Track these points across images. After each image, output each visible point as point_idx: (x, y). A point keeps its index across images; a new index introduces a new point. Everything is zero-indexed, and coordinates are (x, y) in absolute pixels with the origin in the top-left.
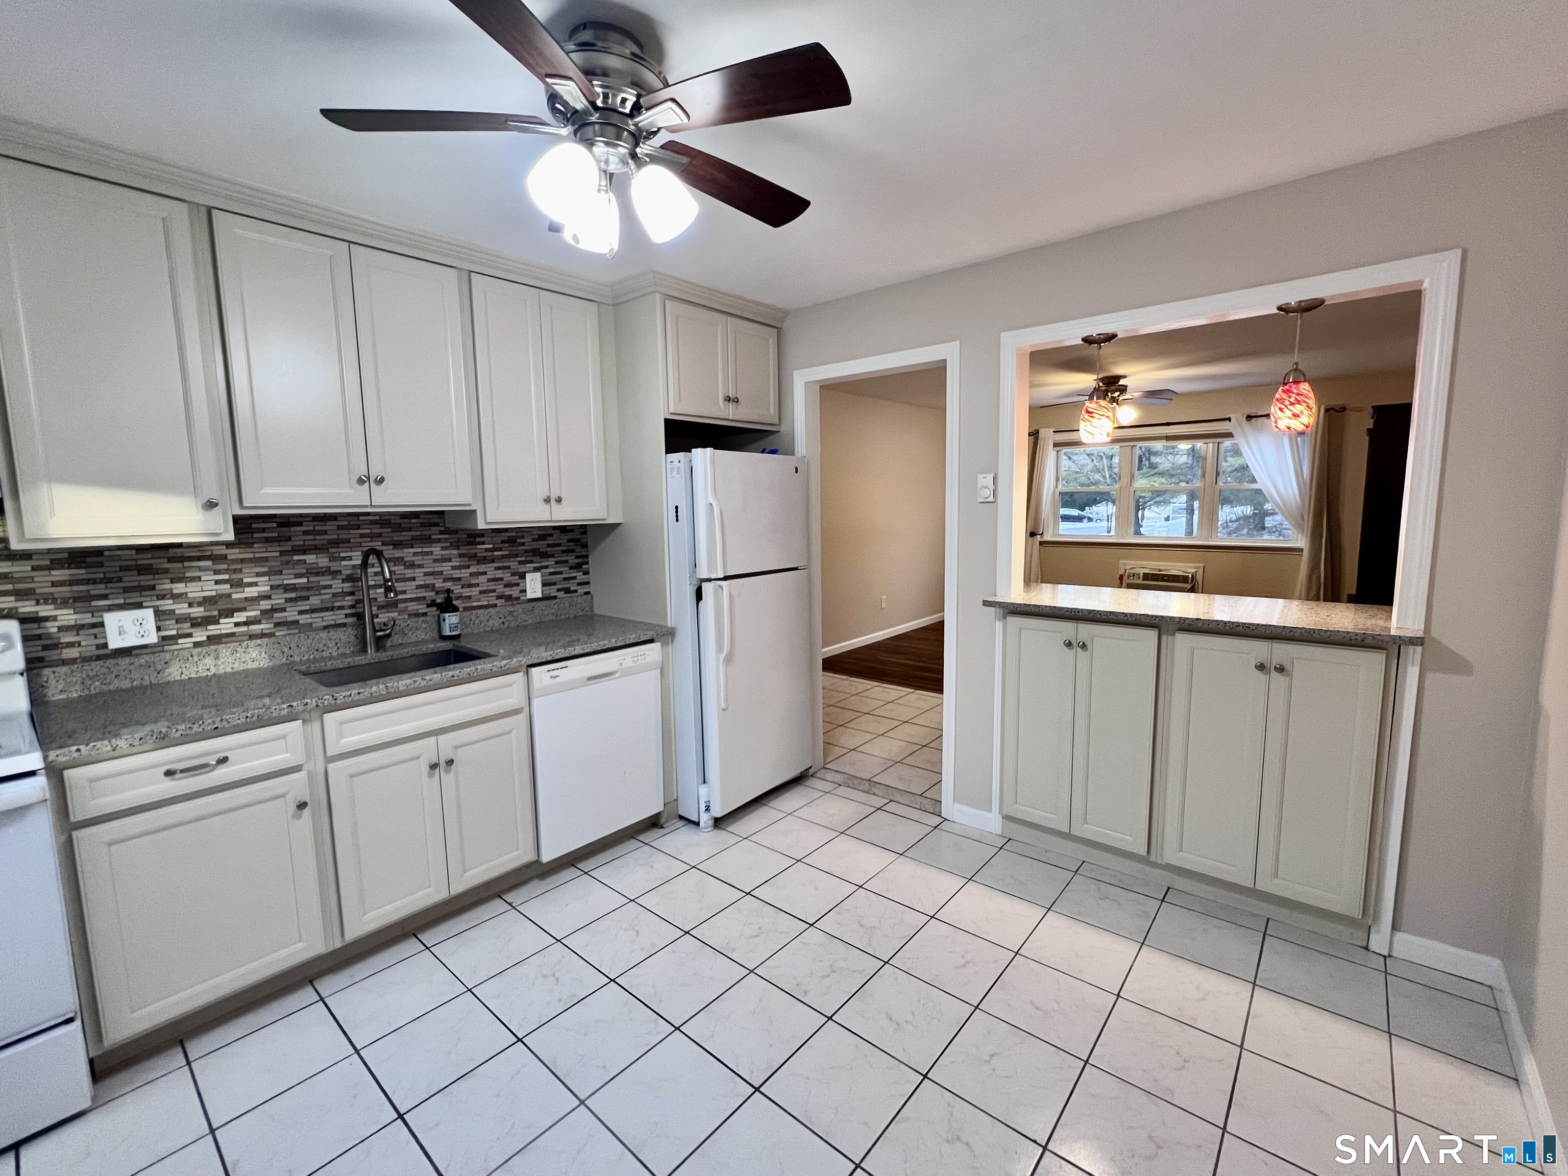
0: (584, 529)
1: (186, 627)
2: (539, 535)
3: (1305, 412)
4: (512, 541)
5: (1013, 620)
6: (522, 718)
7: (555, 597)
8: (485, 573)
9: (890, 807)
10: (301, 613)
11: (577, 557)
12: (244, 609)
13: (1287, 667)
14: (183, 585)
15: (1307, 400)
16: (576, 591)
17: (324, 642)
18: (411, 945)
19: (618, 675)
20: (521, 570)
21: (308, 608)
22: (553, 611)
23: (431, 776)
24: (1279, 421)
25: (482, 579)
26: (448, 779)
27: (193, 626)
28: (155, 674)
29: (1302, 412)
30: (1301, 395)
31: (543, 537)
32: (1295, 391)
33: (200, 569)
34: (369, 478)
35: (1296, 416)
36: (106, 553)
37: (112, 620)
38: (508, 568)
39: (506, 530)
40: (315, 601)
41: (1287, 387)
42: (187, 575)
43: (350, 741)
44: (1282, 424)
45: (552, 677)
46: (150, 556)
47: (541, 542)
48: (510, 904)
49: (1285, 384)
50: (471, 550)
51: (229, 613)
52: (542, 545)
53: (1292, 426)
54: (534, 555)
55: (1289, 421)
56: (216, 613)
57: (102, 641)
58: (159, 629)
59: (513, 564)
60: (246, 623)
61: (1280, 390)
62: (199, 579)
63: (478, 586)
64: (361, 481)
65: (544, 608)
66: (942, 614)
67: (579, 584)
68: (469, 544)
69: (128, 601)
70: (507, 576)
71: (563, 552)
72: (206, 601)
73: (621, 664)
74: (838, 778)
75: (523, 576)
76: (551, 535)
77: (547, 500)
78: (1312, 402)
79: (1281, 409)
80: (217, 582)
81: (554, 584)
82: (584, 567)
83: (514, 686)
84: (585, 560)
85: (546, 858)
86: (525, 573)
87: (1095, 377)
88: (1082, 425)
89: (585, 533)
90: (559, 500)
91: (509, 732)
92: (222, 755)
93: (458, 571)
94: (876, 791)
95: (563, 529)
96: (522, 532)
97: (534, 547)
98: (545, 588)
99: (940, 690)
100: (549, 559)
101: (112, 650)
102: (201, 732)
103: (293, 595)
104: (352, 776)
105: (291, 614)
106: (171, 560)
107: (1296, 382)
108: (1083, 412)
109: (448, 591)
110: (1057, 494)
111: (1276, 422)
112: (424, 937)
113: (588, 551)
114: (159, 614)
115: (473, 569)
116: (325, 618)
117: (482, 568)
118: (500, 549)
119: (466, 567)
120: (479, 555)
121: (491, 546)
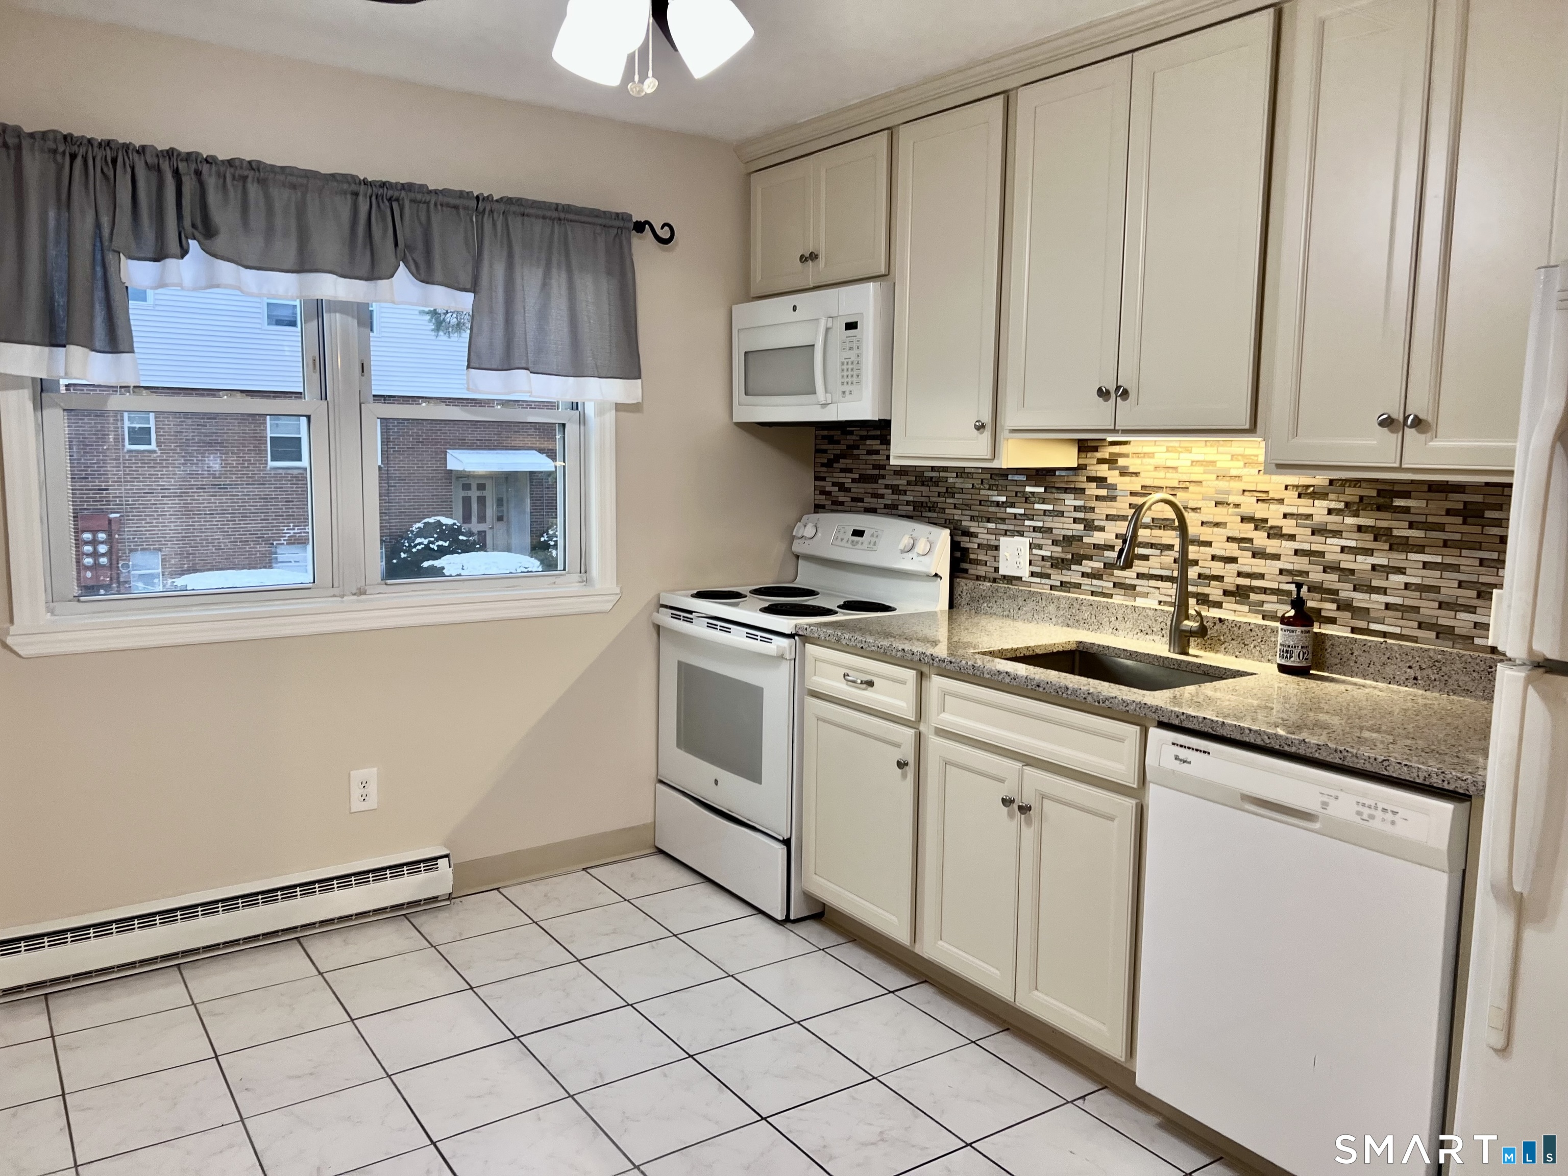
1: (1047, 567)
8: (1401, 571)
17: (1150, 622)
25: (1397, 580)
26: (1027, 834)
27: (1052, 566)
33: (1066, 503)
37: (1005, 544)
38: (1456, 568)
42: (1057, 508)
45: (1177, 758)
56: (1070, 557)
57: (996, 564)
58: (1030, 564)
60: (1091, 576)
62: (1062, 514)
68: (1379, 508)
69: (1016, 528)
72: (1067, 541)
77: (1388, 424)
91: (1111, 818)
92: (871, 678)
93: (1352, 557)
101: (1001, 575)
114: (1032, 547)
115: (1380, 559)
117: (1397, 559)
118: (1440, 527)
119: (1369, 552)
120: (1396, 533)
121: (1422, 519)
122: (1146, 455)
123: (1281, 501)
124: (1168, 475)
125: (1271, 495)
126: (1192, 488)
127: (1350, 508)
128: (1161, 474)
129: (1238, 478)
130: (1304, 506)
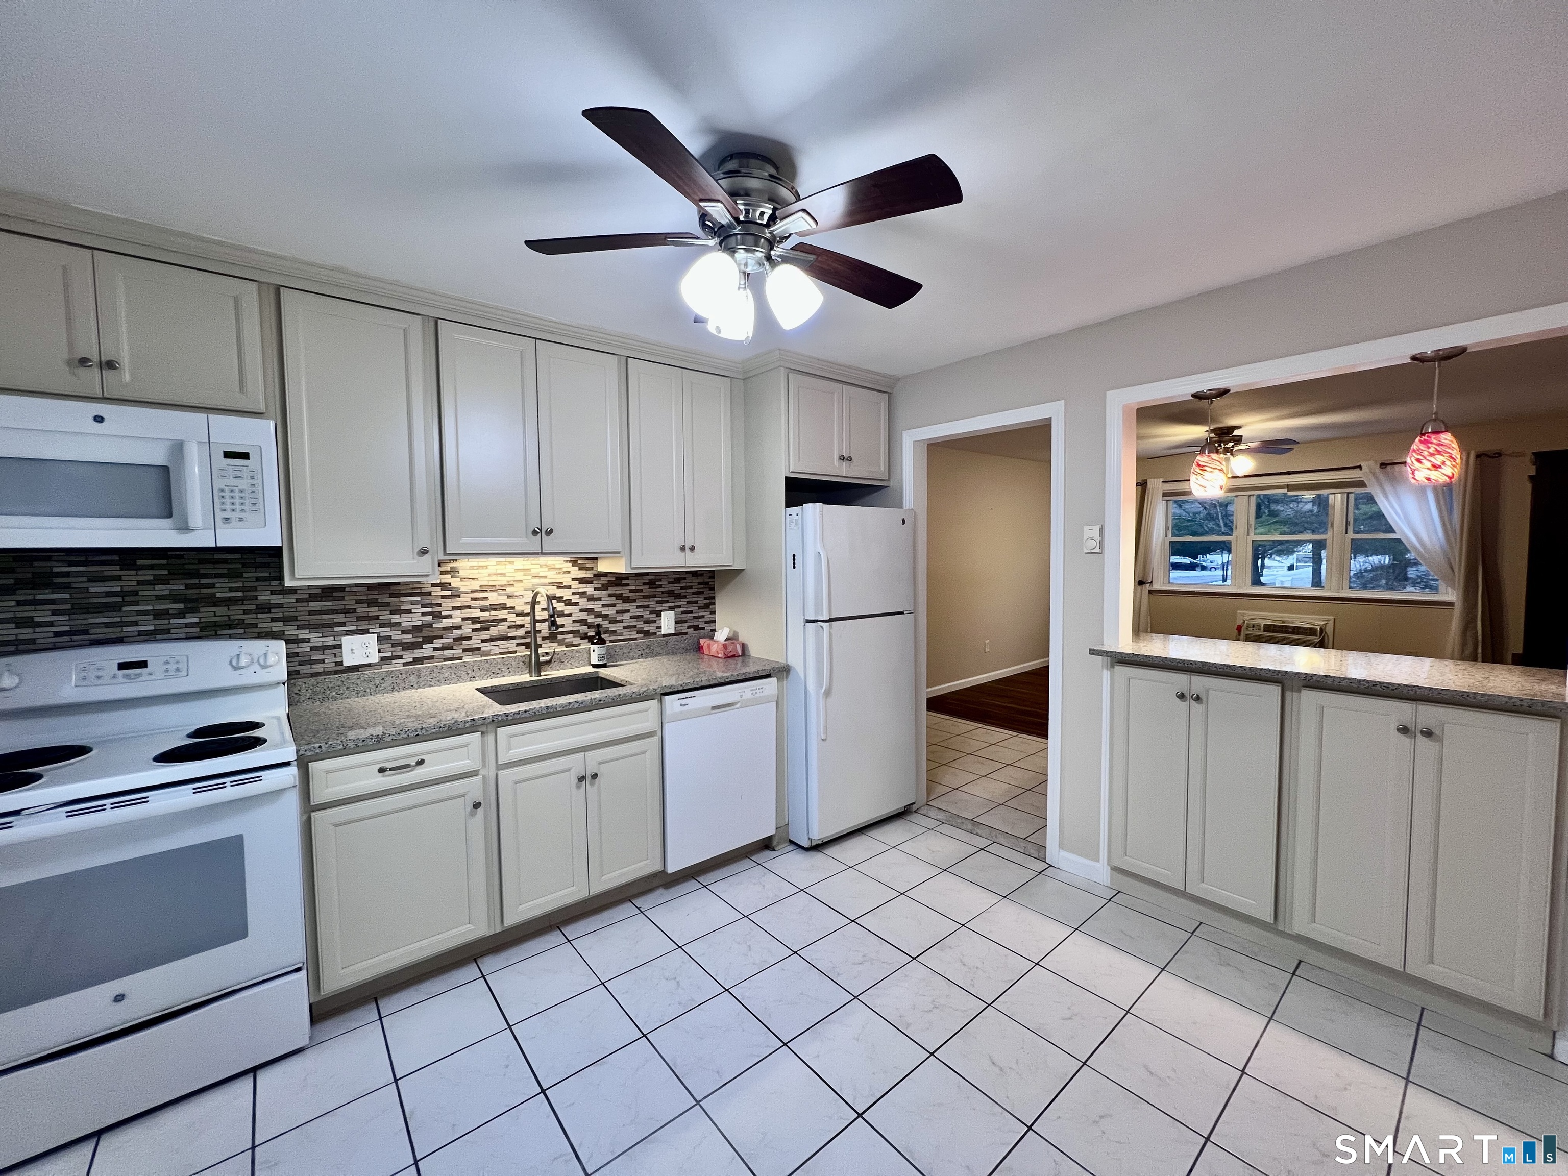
0: (712, 574)
1: (398, 651)
2: (674, 578)
3: (1448, 463)
4: (651, 584)
5: (1121, 670)
6: (655, 740)
7: (686, 633)
8: (628, 611)
9: (994, 848)
10: (483, 641)
11: (706, 598)
12: (441, 637)
13: (1437, 732)
14: (398, 616)
15: (1449, 451)
16: (703, 629)
17: (499, 667)
18: (555, 938)
19: (738, 706)
20: (657, 609)
21: (488, 637)
22: (683, 645)
23: (578, 787)
24: (1416, 472)
25: (626, 616)
26: (592, 790)
27: (403, 649)
28: (374, 687)
29: (1443, 463)
30: (1442, 445)
31: (677, 581)
32: (1435, 441)
33: (412, 603)
34: (541, 530)
35: (1436, 467)
36: (347, 589)
37: (348, 642)
38: (648, 606)
39: (647, 574)
40: (494, 631)
41: (1425, 438)
42: (403, 608)
43: (517, 753)
44: (1421, 475)
45: (681, 705)
46: (376, 592)
47: (676, 585)
48: (638, 908)
49: (1423, 435)
50: (619, 591)
51: (430, 640)
52: (676, 587)
53: (1433, 477)
54: (669, 596)
55: (1429, 472)
56: (421, 639)
57: (338, 660)
58: (379, 651)
59: (652, 603)
60: (443, 648)
61: (1417, 440)
62: (409, 611)
63: (622, 622)
64: (535, 533)
65: (676, 643)
66: (1047, 659)
67: (706, 622)
68: (617, 585)
69: (359, 628)
70: (647, 615)
71: (694, 593)
72: (416, 629)
73: (741, 696)
74: (941, 816)
75: (659, 614)
76: (685, 579)
77: (683, 549)
78: (1456, 453)
79: (1419, 461)
80: (423, 614)
81: (686, 622)
82: (711, 607)
83: (649, 711)
84: (713, 601)
85: (670, 870)
86: (661, 611)
87: (1207, 428)
88: (1193, 478)
89: (713, 577)
90: (692, 549)
91: (644, 752)
92: (420, 758)
93: (607, 609)
94: (979, 831)
95: (695, 574)
96: (659, 576)
97: (670, 589)
98: (678, 625)
99: (1045, 735)
100: (682, 600)
101: (345, 667)
102: (406, 738)
103: (478, 626)
104: (516, 783)
105: (475, 642)
106: (392, 595)
107: (1436, 432)
108: (1194, 466)
109: (599, 626)
110: (1167, 544)
111: (1413, 473)
112: (567, 930)
113: (715, 593)
114: (380, 639)
115: (619, 607)
116: (501, 646)
117: (626, 606)
118: (641, 591)
119: (614, 605)
120: (624, 595)
121: (634, 588)
122: (482, 567)
123: (569, 587)
124: (499, 578)
125: (564, 584)
126: (516, 585)
127: (605, 587)
128: (494, 578)
129: (545, 577)
130: (582, 588)
